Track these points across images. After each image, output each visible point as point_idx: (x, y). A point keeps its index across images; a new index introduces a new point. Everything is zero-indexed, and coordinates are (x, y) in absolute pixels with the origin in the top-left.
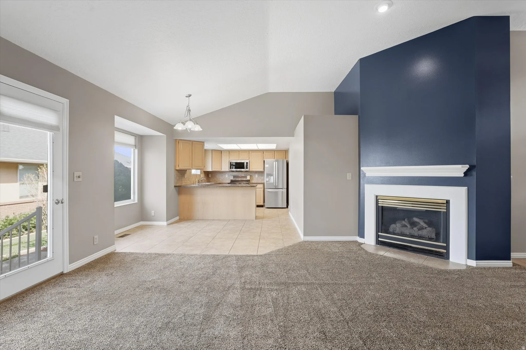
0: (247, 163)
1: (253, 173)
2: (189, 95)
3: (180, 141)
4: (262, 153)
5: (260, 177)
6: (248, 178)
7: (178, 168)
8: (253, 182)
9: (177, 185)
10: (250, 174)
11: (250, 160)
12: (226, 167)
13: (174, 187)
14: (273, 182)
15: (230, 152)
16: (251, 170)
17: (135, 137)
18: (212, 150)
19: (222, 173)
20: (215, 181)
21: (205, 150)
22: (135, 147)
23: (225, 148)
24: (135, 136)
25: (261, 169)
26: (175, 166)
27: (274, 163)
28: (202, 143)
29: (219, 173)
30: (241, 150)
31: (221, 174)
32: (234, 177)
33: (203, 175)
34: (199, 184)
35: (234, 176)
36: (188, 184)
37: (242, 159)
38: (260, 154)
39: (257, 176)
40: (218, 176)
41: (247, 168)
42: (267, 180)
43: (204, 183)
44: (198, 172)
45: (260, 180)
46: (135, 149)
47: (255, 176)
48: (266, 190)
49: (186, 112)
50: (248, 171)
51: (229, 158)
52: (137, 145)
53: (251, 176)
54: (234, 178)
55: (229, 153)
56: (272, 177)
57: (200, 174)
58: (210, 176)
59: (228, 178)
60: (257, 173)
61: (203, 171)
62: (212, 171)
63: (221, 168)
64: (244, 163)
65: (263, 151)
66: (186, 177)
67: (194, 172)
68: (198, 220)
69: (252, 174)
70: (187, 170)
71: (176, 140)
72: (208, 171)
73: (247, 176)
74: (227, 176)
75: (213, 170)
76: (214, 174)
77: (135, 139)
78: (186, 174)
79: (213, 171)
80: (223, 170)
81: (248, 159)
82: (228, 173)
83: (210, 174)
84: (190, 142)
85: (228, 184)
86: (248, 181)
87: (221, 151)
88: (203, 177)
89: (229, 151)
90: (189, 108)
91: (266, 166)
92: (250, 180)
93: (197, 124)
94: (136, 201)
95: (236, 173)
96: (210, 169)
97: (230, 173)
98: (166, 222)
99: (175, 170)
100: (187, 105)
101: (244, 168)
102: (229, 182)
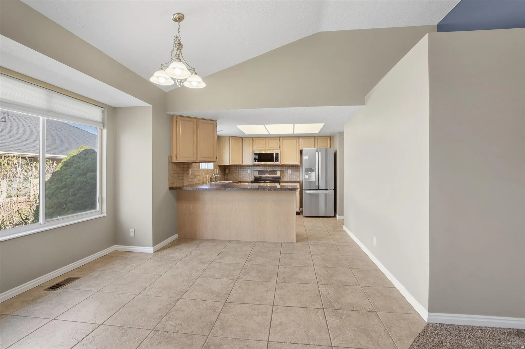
0: (277, 154)
1: (285, 168)
2: (178, 14)
3: (178, 118)
4: (298, 139)
5: (295, 173)
6: (278, 174)
7: (174, 160)
8: (285, 179)
9: (175, 186)
10: (281, 169)
11: (281, 150)
12: (248, 160)
13: (169, 189)
14: (314, 180)
15: (254, 138)
16: (282, 163)
17: (103, 109)
18: (230, 137)
19: (243, 168)
20: (233, 178)
21: (219, 137)
22: (102, 125)
23: (247, 134)
24: (103, 107)
25: (296, 162)
26: (171, 157)
27: (317, 153)
28: (213, 122)
29: (239, 168)
30: (269, 136)
31: (241, 169)
32: (260, 172)
33: (218, 170)
34: (211, 183)
35: (258, 172)
36: (194, 183)
37: (269, 149)
38: (295, 141)
39: (289, 171)
40: (238, 171)
41: (277, 160)
42: (306, 177)
43: (219, 182)
44: (210, 166)
45: (294, 177)
46: (103, 128)
47: (287, 171)
48: (304, 191)
49: (173, 48)
50: (278, 165)
51: (253, 148)
52: (106, 122)
53: (282, 172)
54: (259, 174)
55: (253, 140)
56: (313, 173)
57: (213, 169)
58: (227, 171)
59: (250, 174)
60: (290, 167)
61: (218, 166)
62: (229, 165)
63: (241, 161)
64: (273, 154)
65: (299, 137)
66: (190, 174)
67: (203, 166)
68: (207, 240)
69: (283, 170)
70: (192, 163)
71: (172, 116)
72: (225, 165)
73: (276, 172)
74: (249, 171)
75: (231, 163)
76: (232, 169)
77: (103, 112)
78: (190, 170)
79: (231, 165)
80: (244, 164)
81: (278, 148)
82: (251, 168)
83: (228, 169)
84: (195, 121)
85: (252, 182)
86: (279, 178)
87: (242, 138)
88: (218, 173)
89: (252, 138)
90: (179, 40)
91: (305, 157)
92: (281, 177)
93: (196, 73)
94: (105, 214)
95: (262, 168)
96: (226, 162)
97: (254, 168)
98: (152, 248)
99: (171, 164)
100: (175, 35)
101: (273, 161)
102: (252, 179)
